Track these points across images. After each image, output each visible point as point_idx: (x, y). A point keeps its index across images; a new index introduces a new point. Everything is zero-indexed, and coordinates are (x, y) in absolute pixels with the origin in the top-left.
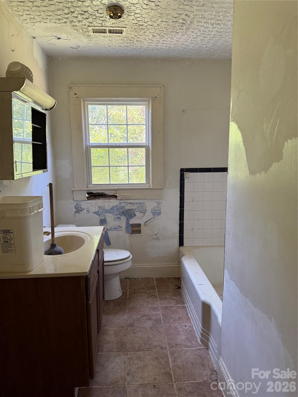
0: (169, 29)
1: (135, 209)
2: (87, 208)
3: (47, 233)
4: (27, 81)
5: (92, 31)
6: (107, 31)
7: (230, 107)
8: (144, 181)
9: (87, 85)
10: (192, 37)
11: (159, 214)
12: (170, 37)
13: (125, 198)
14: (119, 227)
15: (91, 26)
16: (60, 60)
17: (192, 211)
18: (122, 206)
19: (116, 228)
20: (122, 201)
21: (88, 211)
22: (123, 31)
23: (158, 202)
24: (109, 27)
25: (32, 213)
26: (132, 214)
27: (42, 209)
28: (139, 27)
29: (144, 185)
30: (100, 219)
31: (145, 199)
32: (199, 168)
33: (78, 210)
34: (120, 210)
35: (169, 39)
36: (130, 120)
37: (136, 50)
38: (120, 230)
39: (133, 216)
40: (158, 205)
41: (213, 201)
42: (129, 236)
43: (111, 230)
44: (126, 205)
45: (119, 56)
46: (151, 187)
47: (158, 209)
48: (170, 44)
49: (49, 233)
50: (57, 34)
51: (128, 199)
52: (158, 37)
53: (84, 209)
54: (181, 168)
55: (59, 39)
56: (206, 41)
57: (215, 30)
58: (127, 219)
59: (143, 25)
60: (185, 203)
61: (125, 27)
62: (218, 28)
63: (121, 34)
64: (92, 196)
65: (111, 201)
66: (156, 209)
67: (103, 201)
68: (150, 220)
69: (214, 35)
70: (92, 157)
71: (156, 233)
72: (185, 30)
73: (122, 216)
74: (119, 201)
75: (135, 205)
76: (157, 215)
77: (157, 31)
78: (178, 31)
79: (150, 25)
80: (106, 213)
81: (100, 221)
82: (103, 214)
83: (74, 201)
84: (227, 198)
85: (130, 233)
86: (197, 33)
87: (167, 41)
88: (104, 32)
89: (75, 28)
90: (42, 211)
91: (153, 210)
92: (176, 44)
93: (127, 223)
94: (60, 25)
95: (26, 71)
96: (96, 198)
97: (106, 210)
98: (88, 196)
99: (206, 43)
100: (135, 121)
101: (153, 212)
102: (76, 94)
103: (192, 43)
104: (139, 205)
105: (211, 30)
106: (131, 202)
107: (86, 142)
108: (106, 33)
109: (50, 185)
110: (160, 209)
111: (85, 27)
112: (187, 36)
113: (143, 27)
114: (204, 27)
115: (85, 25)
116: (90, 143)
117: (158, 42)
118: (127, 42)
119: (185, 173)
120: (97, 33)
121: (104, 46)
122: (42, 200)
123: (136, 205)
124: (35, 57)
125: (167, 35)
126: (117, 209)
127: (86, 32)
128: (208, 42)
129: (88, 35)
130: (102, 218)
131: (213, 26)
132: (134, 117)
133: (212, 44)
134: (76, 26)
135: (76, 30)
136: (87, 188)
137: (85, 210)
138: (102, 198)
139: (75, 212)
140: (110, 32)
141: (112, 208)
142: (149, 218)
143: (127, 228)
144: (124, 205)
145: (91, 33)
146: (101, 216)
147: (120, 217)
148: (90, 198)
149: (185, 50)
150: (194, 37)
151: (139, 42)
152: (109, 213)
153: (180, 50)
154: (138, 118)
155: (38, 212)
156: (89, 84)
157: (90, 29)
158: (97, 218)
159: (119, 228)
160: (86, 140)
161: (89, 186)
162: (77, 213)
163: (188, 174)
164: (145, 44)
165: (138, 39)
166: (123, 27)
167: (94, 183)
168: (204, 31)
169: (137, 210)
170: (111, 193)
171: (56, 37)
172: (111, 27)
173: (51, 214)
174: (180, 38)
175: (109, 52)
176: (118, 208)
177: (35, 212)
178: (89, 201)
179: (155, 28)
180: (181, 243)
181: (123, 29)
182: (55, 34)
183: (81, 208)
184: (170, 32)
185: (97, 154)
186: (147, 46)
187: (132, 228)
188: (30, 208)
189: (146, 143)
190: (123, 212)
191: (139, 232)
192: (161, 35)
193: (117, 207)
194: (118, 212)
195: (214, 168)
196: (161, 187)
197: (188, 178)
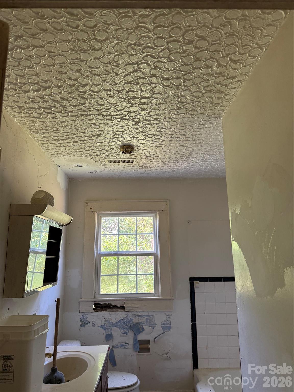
0: (172, 159)
1: (143, 322)
2: (93, 321)
3: (48, 355)
4: (48, 206)
5: (108, 161)
6: (121, 161)
7: (230, 227)
8: (153, 291)
9: (102, 201)
10: (192, 164)
11: (170, 328)
12: (173, 164)
13: (133, 309)
14: (126, 343)
15: (107, 158)
16: (80, 181)
17: (205, 325)
18: (130, 319)
19: (122, 345)
20: (130, 313)
21: (93, 325)
22: (134, 161)
23: (168, 314)
24: (122, 158)
25: (37, 335)
26: (141, 329)
27: (47, 330)
28: (147, 157)
29: (153, 295)
30: (105, 334)
31: (154, 311)
32: (209, 277)
33: (84, 323)
34: (127, 324)
35: (173, 165)
36: (141, 222)
37: (144, 173)
38: (126, 347)
39: (141, 331)
40: (169, 318)
41: (226, 313)
42: (137, 355)
43: (116, 347)
44: (134, 317)
45: (130, 177)
46: (160, 297)
47: (168, 323)
48: (174, 168)
49: (51, 355)
50: (79, 163)
51: (136, 311)
52: (163, 164)
53: (89, 323)
54: (191, 276)
55: (80, 166)
56: (204, 166)
57: (212, 159)
58: (135, 334)
59: (151, 157)
60: (197, 315)
61: (135, 158)
62: (214, 157)
63: (132, 163)
64: (99, 307)
65: (119, 313)
66: (166, 323)
67: (110, 312)
68: (159, 335)
69: (211, 161)
70: (101, 264)
71: (166, 352)
72: (186, 159)
73: (129, 330)
74: (127, 313)
75: (143, 318)
76: (167, 329)
77: (162, 160)
78: (180, 160)
79: (156, 157)
80: (113, 327)
81: (106, 337)
82: (109, 328)
83: (80, 313)
84: (238, 318)
85: (138, 352)
86: (196, 161)
87: (171, 167)
88: (118, 161)
89: (94, 159)
90: (46, 333)
91: (163, 324)
92: (179, 168)
93: (135, 339)
94: (82, 158)
95: (48, 198)
96: (103, 309)
97: (113, 324)
98: (95, 307)
99: (205, 167)
100: (145, 222)
101: (163, 326)
102: (91, 209)
103: (193, 168)
104: (147, 318)
105: (208, 158)
106: (139, 315)
107: (97, 252)
108: (120, 162)
109: (58, 300)
110: (170, 323)
111: (102, 159)
112: (188, 163)
113: (150, 158)
114: (202, 157)
115: (102, 158)
116: (101, 252)
117: (163, 167)
118: (137, 168)
119: (195, 282)
120: (112, 162)
121: (118, 171)
122: (48, 320)
123: (145, 318)
124: (58, 181)
125: (171, 163)
126: (124, 323)
127: (103, 162)
128: (207, 167)
129: (105, 164)
130: (108, 333)
131: (209, 156)
132: (144, 219)
133: (210, 168)
134: (95, 158)
135: (94, 160)
136: (95, 298)
137: (91, 324)
138: (109, 310)
139: (80, 325)
140: (123, 161)
141: (119, 321)
142: (159, 333)
143: (134, 345)
144: (132, 318)
145: (107, 163)
146: (107, 331)
147: (128, 332)
148: (96, 309)
149: (187, 172)
150: (194, 163)
151: (146, 168)
152: (116, 327)
153: (183, 172)
154: (148, 220)
155: (43, 334)
156: (103, 200)
157: (106, 160)
158: (103, 333)
159: (126, 345)
160: (97, 250)
161: (97, 296)
162: (82, 327)
163: (198, 283)
164: (153, 169)
165: (146, 166)
166: (133, 158)
167: (102, 292)
168: (202, 160)
169: (146, 324)
170: (119, 304)
171: (78, 165)
172: (124, 158)
173: (55, 333)
174: (182, 165)
175: (121, 175)
176: (125, 321)
177: (39, 334)
178: (95, 313)
179: (160, 158)
180: (195, 365)
181: (134, 160)
182: (77, 164)
183: (87, 321)
184: (173, 161)
185: (106, 261)
186: (154, 170)
187: (140, 344)
188: (35, 330)
189: (154, 251)
190: (131, 326)
191: (148, 350)
192: (166, 162)
193: (125, 319)
194: (125, 326)
195: (224, 278)
196: (171, 297)
197: (198, 287)
